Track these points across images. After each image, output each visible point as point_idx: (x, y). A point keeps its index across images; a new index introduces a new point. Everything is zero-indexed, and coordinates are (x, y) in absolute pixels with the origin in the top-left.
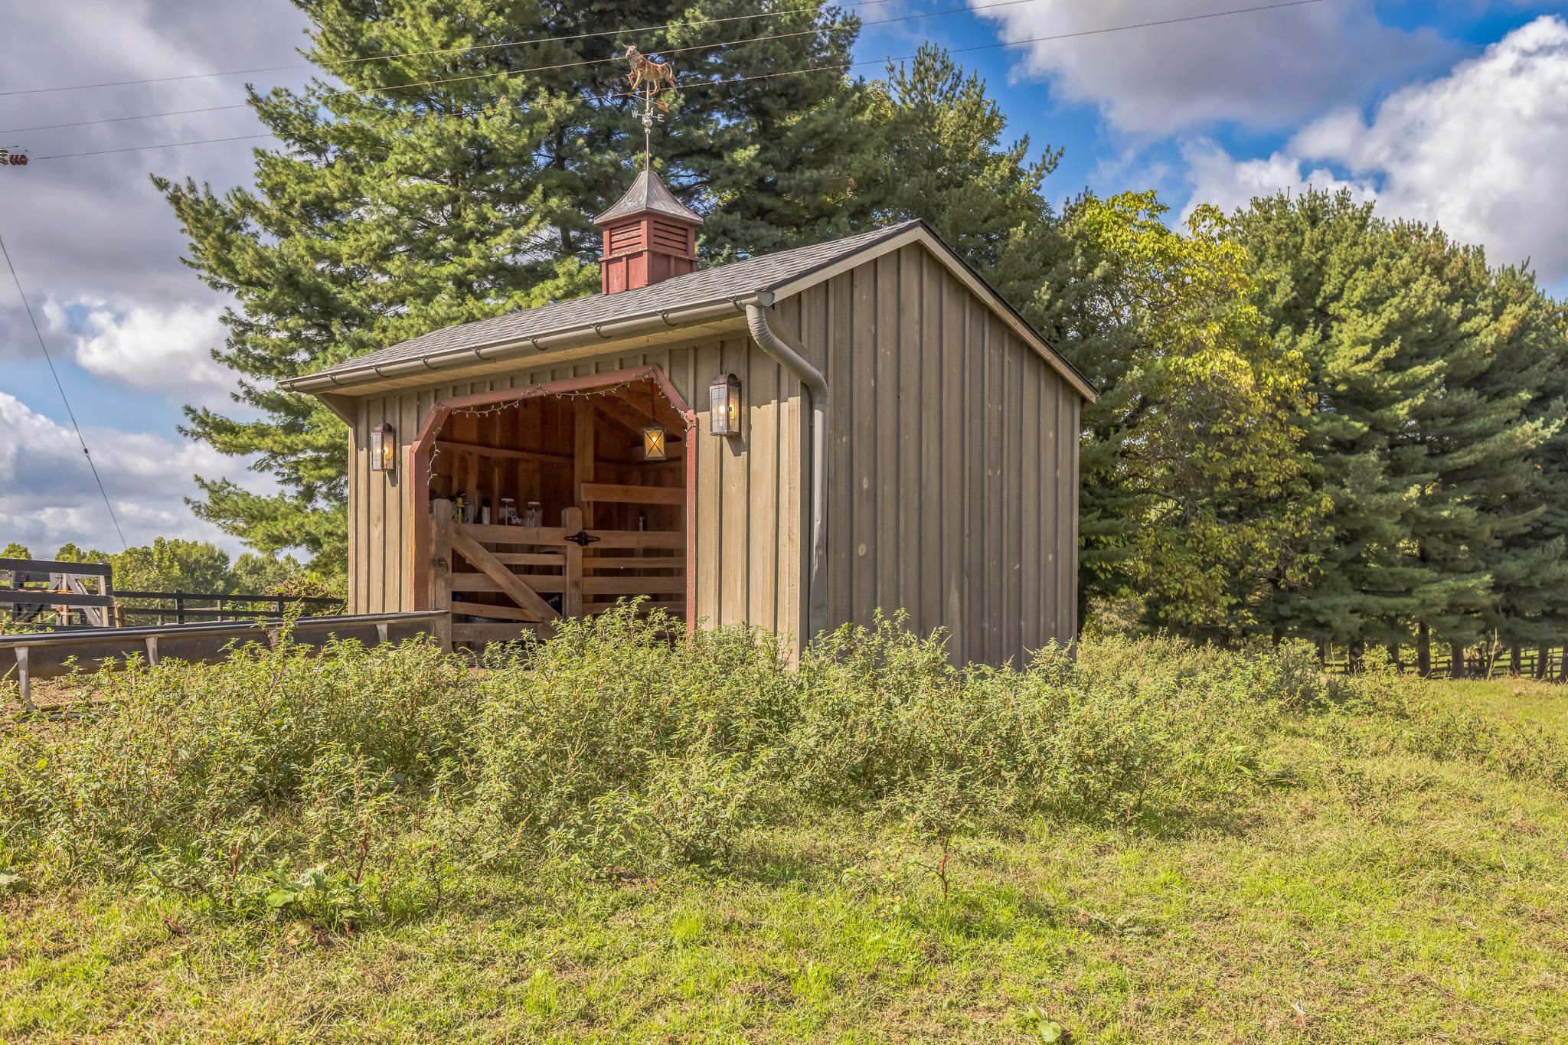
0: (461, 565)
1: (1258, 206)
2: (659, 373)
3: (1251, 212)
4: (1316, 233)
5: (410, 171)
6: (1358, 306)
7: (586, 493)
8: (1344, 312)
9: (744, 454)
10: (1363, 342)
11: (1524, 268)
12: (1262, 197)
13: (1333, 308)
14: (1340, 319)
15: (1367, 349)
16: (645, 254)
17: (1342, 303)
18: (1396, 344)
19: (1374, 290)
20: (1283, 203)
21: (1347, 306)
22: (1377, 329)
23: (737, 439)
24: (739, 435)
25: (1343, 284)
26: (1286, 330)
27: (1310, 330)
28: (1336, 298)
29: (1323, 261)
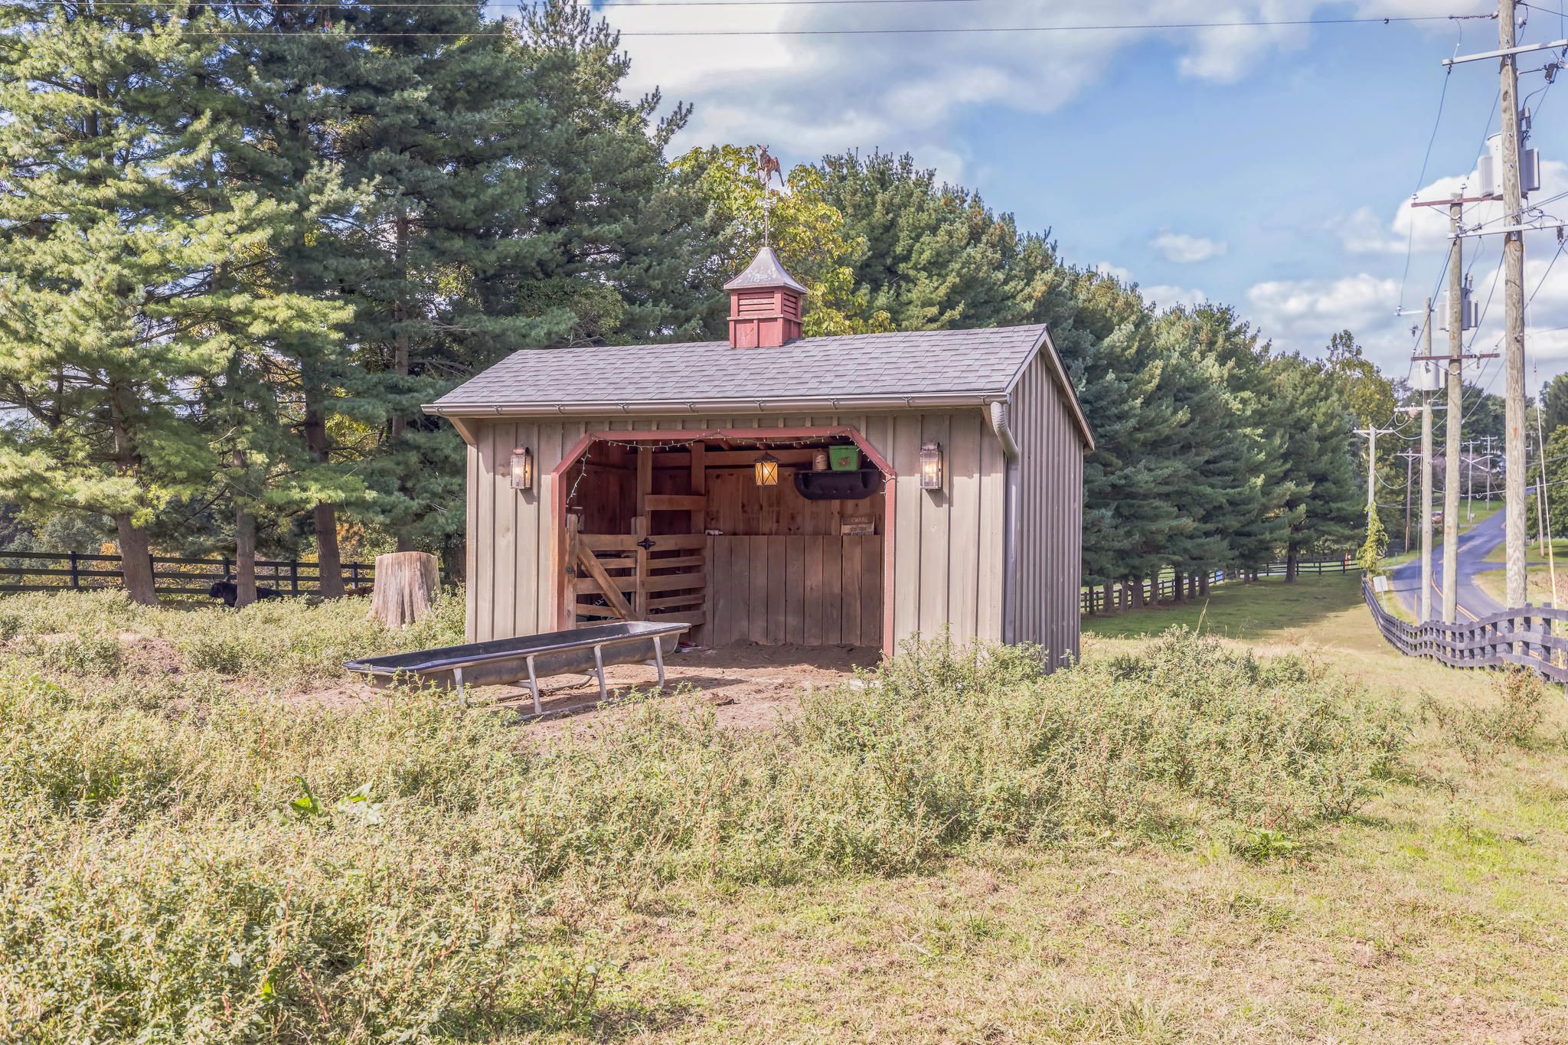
0: (583, 574)
1: (831, 163)
2: (855, 433)
3: (823, 168)
4: (888, 195)
5: (49, 77)
6: (924, 269)
7: (648, 503)
8: (912, 273)
9: (946, 506)
10: (928, 303)
11: (1046, 236)
12: (834, 154)
13: (902, 267)
14: (907, 278)
15: (935, 310)
16: (780, 321)
17: (911, 264)
18: (961, 307)
19: (938, 254)
20: (852, 162)
21: (915, 267)
22: (943, 291)
23: (939, 494)
24: (940, 490)
25: (912, 246)
26: (865, 288)
27: (885, 288)
28: (906, 258)
29: (893, 223)
